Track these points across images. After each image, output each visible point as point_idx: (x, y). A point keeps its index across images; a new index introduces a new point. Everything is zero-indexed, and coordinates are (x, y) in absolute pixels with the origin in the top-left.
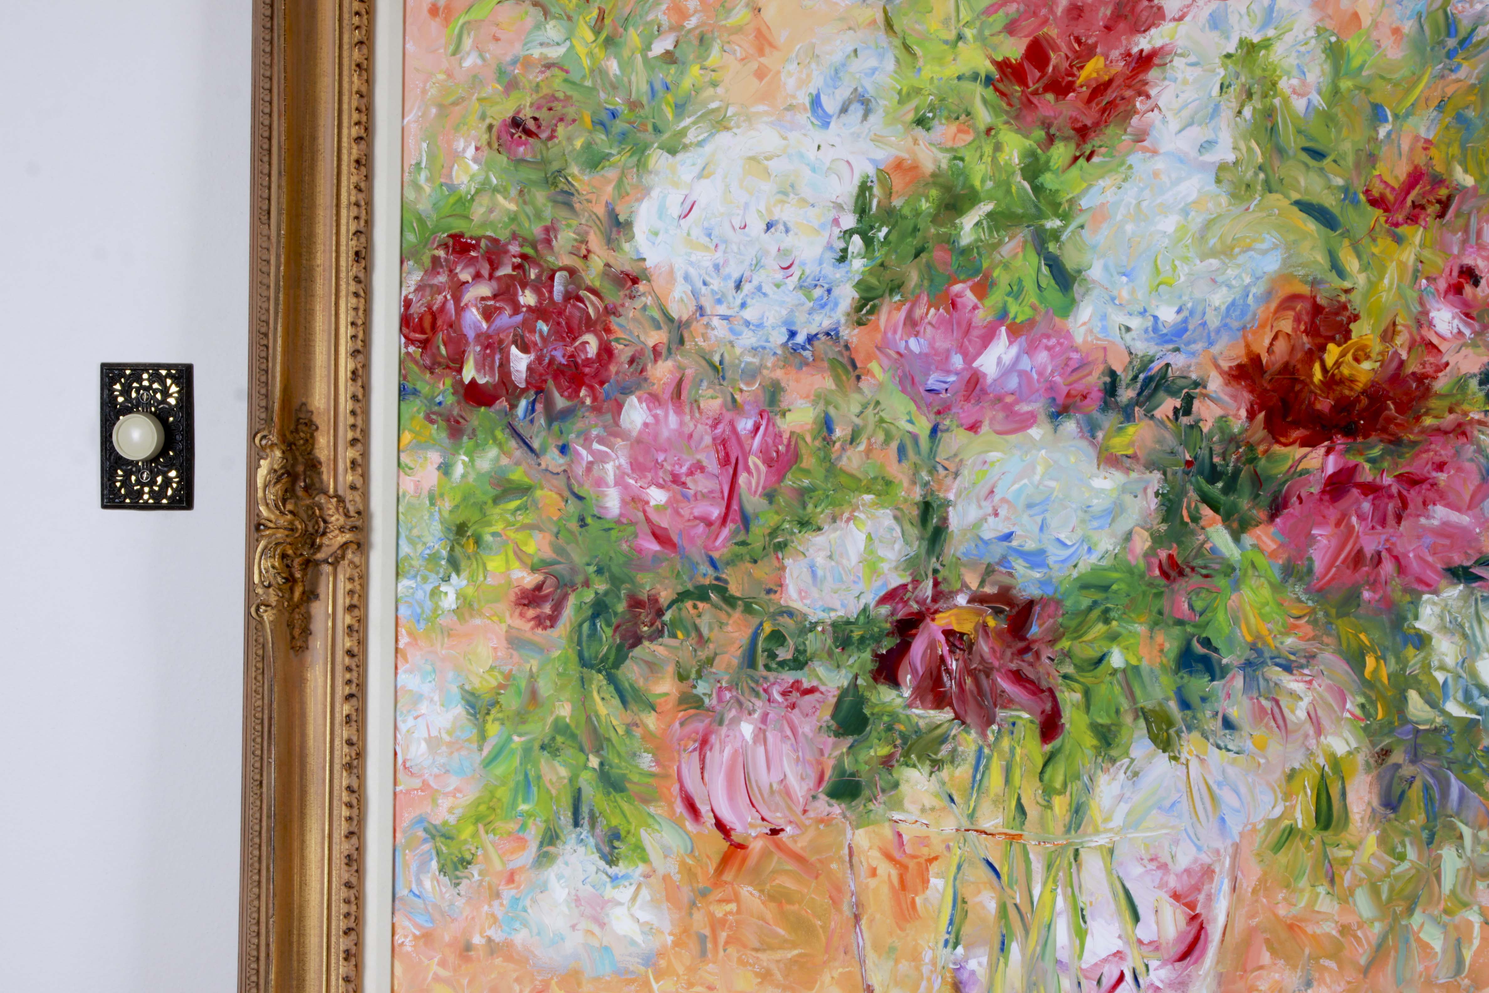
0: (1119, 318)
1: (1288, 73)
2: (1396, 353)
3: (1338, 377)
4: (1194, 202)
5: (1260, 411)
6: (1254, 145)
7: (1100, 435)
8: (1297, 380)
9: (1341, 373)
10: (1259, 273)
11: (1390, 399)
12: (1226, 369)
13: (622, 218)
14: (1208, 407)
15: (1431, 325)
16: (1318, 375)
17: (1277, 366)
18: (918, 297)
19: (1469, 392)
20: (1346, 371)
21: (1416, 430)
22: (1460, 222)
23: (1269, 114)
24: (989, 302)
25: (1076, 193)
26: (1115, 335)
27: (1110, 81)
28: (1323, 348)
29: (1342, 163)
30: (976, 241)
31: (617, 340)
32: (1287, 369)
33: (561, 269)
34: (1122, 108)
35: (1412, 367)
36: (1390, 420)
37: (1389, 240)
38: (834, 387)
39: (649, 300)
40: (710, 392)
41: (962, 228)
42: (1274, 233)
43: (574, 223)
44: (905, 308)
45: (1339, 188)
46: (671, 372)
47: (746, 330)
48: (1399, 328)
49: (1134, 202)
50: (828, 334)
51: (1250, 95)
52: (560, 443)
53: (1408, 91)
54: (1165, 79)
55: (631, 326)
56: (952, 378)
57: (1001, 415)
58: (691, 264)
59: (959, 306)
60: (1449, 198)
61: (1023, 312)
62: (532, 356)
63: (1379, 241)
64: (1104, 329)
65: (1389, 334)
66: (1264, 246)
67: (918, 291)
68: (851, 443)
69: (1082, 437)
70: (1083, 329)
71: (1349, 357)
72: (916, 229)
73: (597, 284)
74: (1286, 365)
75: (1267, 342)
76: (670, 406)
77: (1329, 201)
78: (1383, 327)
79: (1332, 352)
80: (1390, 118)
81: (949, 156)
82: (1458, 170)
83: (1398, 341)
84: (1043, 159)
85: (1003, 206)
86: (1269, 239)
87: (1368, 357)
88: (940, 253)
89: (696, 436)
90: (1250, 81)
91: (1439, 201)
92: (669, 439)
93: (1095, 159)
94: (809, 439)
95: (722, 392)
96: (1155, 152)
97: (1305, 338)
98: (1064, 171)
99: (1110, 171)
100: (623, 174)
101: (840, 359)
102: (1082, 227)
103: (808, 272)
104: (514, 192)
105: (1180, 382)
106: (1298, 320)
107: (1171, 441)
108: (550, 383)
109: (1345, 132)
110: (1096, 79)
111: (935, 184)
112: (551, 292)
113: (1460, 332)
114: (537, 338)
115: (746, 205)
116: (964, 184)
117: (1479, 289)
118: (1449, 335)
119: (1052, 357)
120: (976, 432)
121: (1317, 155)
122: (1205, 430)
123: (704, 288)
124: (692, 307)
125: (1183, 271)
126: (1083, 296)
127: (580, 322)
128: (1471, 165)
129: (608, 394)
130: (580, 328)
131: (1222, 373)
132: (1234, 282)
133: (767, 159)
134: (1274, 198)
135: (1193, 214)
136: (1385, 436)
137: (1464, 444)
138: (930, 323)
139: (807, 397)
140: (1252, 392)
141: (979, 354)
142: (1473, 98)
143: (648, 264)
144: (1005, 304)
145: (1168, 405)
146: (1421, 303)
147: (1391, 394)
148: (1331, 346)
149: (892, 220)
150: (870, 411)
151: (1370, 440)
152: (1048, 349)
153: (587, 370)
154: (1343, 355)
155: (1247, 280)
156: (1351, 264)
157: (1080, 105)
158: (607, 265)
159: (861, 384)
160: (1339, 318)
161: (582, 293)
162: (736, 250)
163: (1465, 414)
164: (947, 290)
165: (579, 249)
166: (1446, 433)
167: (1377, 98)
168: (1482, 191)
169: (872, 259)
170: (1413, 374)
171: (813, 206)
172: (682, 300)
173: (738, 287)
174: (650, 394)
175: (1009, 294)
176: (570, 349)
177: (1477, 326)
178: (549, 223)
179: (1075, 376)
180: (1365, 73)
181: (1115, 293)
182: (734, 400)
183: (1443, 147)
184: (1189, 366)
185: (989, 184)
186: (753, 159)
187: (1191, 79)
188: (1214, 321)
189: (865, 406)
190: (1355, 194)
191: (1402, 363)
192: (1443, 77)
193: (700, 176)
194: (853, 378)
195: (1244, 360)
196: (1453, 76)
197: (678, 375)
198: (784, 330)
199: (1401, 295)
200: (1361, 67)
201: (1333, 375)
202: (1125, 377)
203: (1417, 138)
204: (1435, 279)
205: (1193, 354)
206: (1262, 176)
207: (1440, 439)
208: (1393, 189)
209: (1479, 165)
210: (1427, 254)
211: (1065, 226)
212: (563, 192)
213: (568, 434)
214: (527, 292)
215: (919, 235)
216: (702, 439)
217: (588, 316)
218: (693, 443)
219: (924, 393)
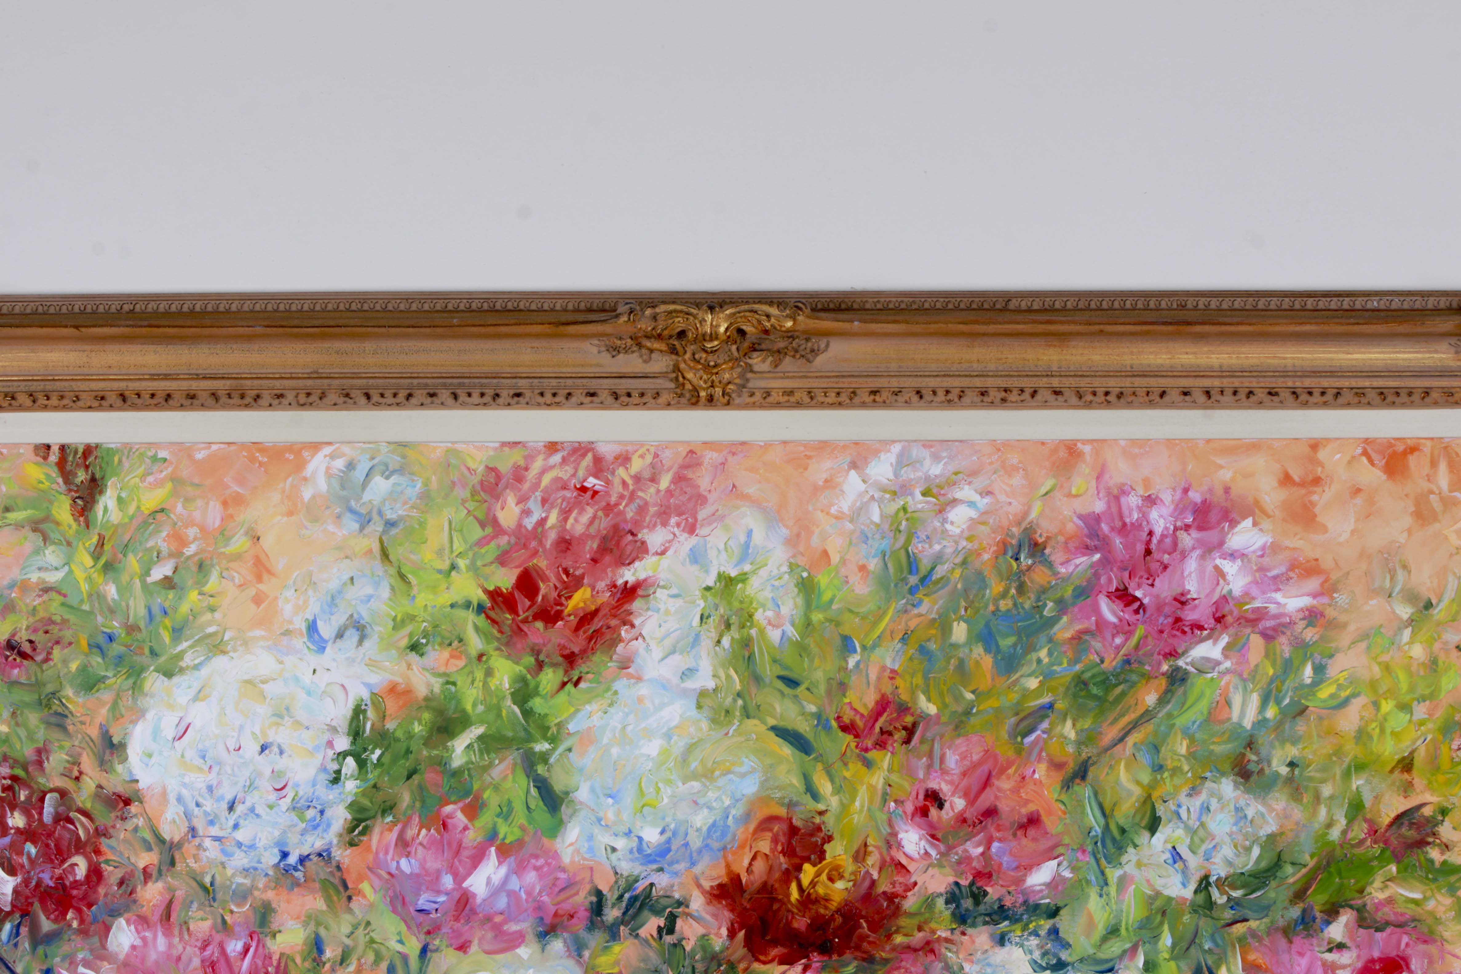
0: (605, 839)
1: (763, 606)
2: (867, 872)
3: (813, 896)
4: (676, 727)
5: (740, 930)
6: (732, 672)
7: (587, 954)
8: (775, 900)
9: (816, 892)
10: (738, 796)
11: (863, 917)
12: (708, 888)
13: (115, 740)
14: (691, 926)
15: (900, 846)
16: (795, 894)
17: (757, 885)
18: (410, 818)
19: (936, 911)
20: (821, 890)
21: (888, 948)
22: (925, 748)
23: (746, 643)
24: (479, 823)
25: (563, 717)
26: (601, 855)
27: (597, 611)
28: (799, 868)
29: (814, 690)
30: (467, 763)
31: (107, 862)
32: (765, 888)
33: (52, 791)
34: (608, 637)
35: (883, 887)
36: (863, 938)
37: (860, 764)
38: (324, 908)
39: (141, 822)
40: (200, 914)
41: (453, 751)
42: (752, 757)
43: (67, 744)
44: (397, 829)
45: (812, 714)
46: (161, 894)
47: (237, 851)
48: (870, 849)
49: (619, 726)
50: (320, 855)
51: (728, 626)
52: (44, 968)
53: (875, 624)
54: (648, 609)
55: (121, 848)
56: (442, 899)
57: (490, 935)
58: (184, 785)
59: (450, 827)
60: (915, 725)
61: (512, 833)
62: (19, 879)
63: (850, 765)
64: (591, 849)
65: (861, 854)
66: (743, 769)
67: (409, 812)
68: (341, 964)
69: (569, 956)
70: (570, 850)
71: (824, 877)
72: (408, 751)
73: (88, 805)
74: (765, 884)
75: (746, 862)
76: (159, 928)
77: (804, 727)
78: (855, 847)
79: (808, 872)
80: (859, 649)
81: (441, 680)
82: (922, 700)
83: (870, 861)
84: (532, 684)
85: (494, 729)
86: (748, 763)
87: (841, 877)
88: (432, 775)
89: (184, 958)
90: (729, 613)
91: (905, 728)
92: (157, 963)
93: (582, 685)
94: (298, 960)
95: (212, 913)
96: (639, 679)
97: (782, 859)
98: (552, 696)
99: (597, 696)
100: (118, 696)
101: (332, 879)
102: (570, 750)
103: (301, 793)
104: (6, 715)
105: (664, 902)
106: (775, 840)
107: (654, 959)
108: (37, 906)
109: (817, 662)
110: (582, 608)
111: (428, 708)
112: (41, 813)
113: (927, 853)
114: (25, 860)
115: (241, 728)
116: (456, 707)
117: (943, 812)
118: (916, 856)
119: (541, 877)
120: (465, 952)
121: (792, 683)
122: (688, 948)
123: (196, 809)
124: (184, 829)
125: (666, 793)
126: (571, 817)
127: (69, 844)
128: (933, 694)
129: (95, 917)
130: (69, 850)
131: (704, 892)
132: (714, 804)
133: (263, 682)
134: (752, 724)
135: (675, 738)
136: (859, 954)
137: (932, 962)
138: (421, 844)
139: (298, 918)
140: (732, 911)
141: (469, 874)
142: (933, 632)
143: (141, 785)
144: (495, 825)
145: (652, 924)
146: (890, 824)
147: (864, 913)
148: (807, 866)
149: (386, 743)
150: (360, 931)
151: (845, 957)
152: (537, 869)
153: (75, 892)
154: (818, 874)
155: (727, 802)
156: (825, 787)
157: (568, 633)
158: (100, 787)
159: (352, 905)
160: (814, 839)
161: (73, 815)
162: (230, 772)
163: (934, 932)
164: (439, 811)
165: (71, 770)
166: (916, 950)
167: (846, 630)
168: (944, 719)
169: (365, 780)
170: (884, 893)
171: (307, 728)
172: (174, 821)
173: (231, 808)
174: (139, 916)
175: (498, 816)
176: (58, 872)
177: (942, 847)
178: (41, 745)
179: (563, 896)
180: (835, 607)
181: (601, 814)
182: (224, 922)
183: (908, 677)
184: (672, 886)
185: (481, 708)
186: (249, 682)
187: (673, 610)
188: (696, 842)
189: (356, 927)
190: (827, 720)
191: (873, 883)
192: (906, 611)
193: (196, 698)
194: (345, 899)
195: (725, 880)
196: (916, 611)
197: (168, 897)
198: (276, 851)
199: (871, 817)
200: (831, 601)
201: (809, 894)
202: (611, 897)
203: (884, 668)
204: (902, 802)
205: (676, 873)
206: (740, 702)
207: (910, 956)
208: (862, 716)
209: (941, 695)
210: (895, 778)
211: (554, 749)
212: (57, 714)
213: (53, 958)
214: (16, 814)
215: (412, 757)
216: (190, 960)
217: (78, 838)
218: (181, 965)
219: (414, 913)
